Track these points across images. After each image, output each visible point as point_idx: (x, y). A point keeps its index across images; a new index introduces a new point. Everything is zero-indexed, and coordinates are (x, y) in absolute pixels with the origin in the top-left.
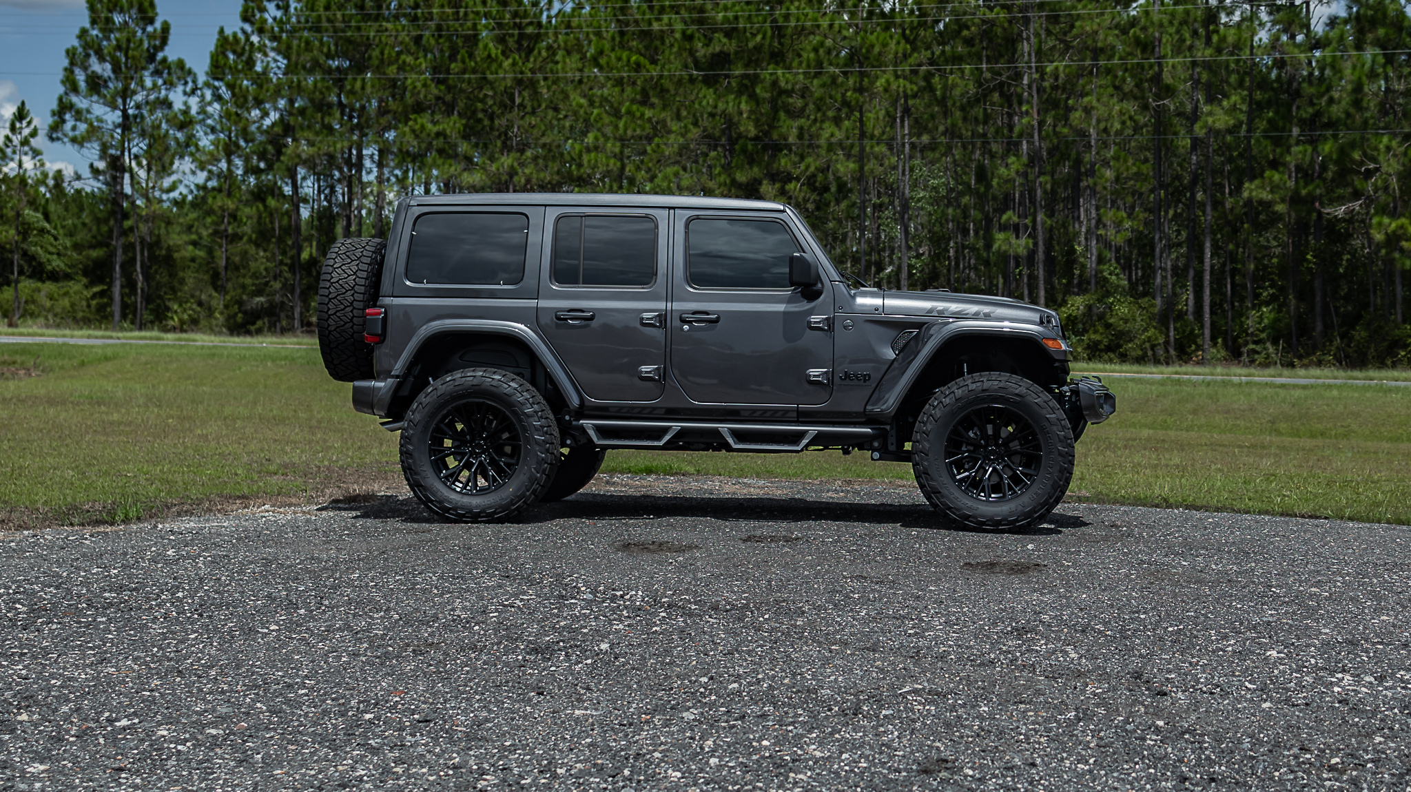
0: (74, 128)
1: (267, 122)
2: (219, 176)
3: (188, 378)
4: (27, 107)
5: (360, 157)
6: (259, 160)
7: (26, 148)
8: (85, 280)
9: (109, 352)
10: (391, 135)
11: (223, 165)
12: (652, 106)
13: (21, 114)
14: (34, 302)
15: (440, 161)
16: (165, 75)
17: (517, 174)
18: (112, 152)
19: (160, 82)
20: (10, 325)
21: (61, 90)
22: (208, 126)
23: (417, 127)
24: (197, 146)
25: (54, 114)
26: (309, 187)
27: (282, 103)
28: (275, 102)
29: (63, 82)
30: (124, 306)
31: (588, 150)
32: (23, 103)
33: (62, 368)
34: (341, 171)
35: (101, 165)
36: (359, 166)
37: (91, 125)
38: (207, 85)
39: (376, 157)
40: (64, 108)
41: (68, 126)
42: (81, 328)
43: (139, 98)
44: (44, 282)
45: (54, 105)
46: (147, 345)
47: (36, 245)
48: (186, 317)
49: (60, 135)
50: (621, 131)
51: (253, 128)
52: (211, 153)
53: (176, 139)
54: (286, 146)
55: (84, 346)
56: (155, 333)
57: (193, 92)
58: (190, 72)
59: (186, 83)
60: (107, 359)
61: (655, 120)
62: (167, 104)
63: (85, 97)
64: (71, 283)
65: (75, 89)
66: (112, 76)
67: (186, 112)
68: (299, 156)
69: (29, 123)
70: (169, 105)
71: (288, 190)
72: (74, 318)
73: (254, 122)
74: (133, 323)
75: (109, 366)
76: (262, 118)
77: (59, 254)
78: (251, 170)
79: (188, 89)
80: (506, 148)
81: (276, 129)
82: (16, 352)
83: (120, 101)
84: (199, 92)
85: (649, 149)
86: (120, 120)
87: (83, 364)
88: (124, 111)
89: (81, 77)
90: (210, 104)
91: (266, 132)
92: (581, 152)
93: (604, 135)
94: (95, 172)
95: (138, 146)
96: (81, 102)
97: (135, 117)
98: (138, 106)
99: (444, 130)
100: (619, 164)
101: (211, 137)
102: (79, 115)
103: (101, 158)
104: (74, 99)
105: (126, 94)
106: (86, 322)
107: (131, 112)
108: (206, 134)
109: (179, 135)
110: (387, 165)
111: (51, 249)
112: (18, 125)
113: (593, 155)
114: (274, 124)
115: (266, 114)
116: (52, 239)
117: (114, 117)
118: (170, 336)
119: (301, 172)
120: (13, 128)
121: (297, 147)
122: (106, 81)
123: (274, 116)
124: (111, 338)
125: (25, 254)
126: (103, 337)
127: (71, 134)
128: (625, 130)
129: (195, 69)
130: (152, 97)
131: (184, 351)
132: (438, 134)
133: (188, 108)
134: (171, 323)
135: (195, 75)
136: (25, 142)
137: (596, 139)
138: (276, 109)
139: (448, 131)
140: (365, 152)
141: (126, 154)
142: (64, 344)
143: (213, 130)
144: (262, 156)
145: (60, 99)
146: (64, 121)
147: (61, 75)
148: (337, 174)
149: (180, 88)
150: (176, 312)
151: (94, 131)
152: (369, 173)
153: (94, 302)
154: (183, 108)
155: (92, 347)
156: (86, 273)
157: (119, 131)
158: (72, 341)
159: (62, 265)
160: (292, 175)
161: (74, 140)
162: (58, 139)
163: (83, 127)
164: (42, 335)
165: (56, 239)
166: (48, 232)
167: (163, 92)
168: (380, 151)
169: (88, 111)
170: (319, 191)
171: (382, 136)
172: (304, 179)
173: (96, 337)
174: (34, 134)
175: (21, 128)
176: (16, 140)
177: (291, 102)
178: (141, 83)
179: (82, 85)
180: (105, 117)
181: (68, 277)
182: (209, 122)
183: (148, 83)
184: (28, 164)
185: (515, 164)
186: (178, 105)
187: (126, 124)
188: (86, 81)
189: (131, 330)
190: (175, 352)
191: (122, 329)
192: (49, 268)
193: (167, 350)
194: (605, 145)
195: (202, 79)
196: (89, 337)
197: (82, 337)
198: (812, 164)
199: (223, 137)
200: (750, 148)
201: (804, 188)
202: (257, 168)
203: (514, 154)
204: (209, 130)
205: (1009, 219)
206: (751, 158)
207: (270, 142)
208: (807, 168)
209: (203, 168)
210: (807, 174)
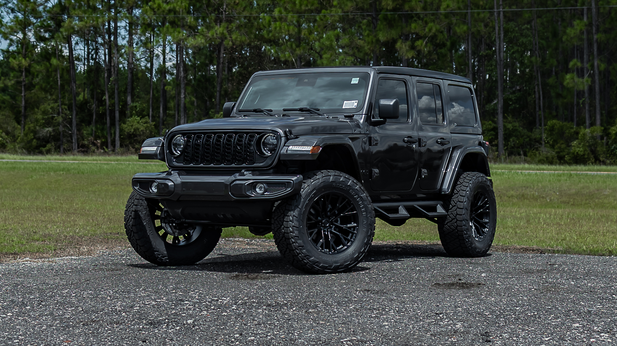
2: (18, 42)
5: (116, 28)
6: (45, 32)
10: (137, 12)
11: (20, 35)
15: (171, 30)
17: (226, 38)
22: (10, 8)
23: (155, 6)
26: (80, 50)
31: (275, 20)
34: (104, 38)
36: (116, 34)
39: (128, 28)
50: (298, 7)
51: (41, 8)
52: (11, 27)
54: (63, 21)
68: (73, 28)
71: (66, 52)
73: (41, 5)
78: (40, 39)
80: (218, 21)
81: (56, 9)
85: (318, 18)
91: (49, 12)
92: (269, 21)
93: (286, 9)
99: (174, 8)
100: (296, 30)
101: (12, 16)
108: (8, 13)
110: (136, 34)
113: (278, 23)
119: (75, 39)
121: (71, 22)
128: (301, 5)
132: (170, 11)
137: (280, 12)
139: (177, 8)
140: (119, 24)
143: (13, 10)
144: (47, 29)
148: (100, 40)
152: (123, 39)
160: (69, 42)
168: (131, 24)
170: (89, 53)
171: (131, 13)
172: (77, 43)
182: (10, 5)
185: (225, 32)
194: (287, 17)
198: (433, 27)
199: (20, 16)
200: (389, 16)
201: (429, 44)
202: (44, 37)
203: (224, 24)
204: (10, 11)
205: (575, 64)
206: (390, 24)
207: (52, 19)
208: (430, 30)
209: (6, 38)
210: (431, 34)
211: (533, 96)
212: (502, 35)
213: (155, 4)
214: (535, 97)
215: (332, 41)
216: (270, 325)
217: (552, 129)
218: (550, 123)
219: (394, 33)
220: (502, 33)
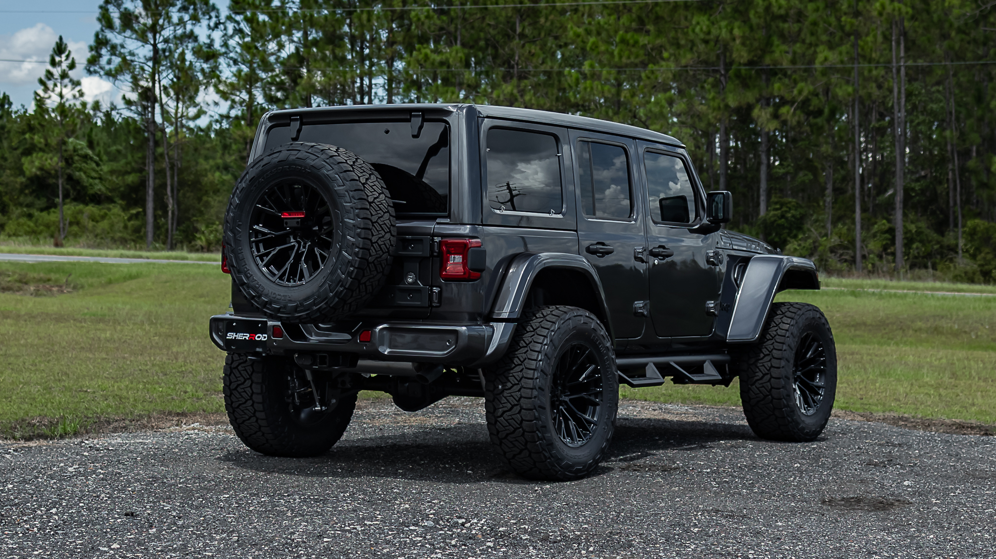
0: (109, 62)
1: (284, 54)
2: (241, 104)
3: (201, 296)
4: (65, 41)
5: (371, 86)
6: (278, 90)
7: (66, 81)
8: (123, 203)
9: (134, 271)
10: (399, 65)
11: (245, 96)
12: (648, 32)
13: (60, 48)
14: (78, 223)
16: (191, 11)
18: (143, 83)
19: (186, 17)
20: (57, 245)
21: (98, 26)
22: (231, 58)
23: (421, 57)
24: (218, 77)
25: (91, 49)
27: (297, 35)
28: (290, 35)
29: (99, 20)
30: (157, 227)
31: (585, 77)
32: (61, 38)
33: (91, 285)
35: (134, 96)
36: (371, 94)
37: (124, 59)
38: (229, 18)
39: (387, 87)
40: (100, 42)
41: (103, 61)
42: (118, 248)
43: (168, 32)
44: (87, 204)
45: (92, 41)
46: (168, 265)
47: (80, 170)
48: (212, 237)
49: (97, 68)
50: (616, 59)
51: (272, 59)
52: (232, 84)
53: (202, 70)
54: (300, 76)
55: (112, 265)
56: (185, 254)
57: (217, 25)
58: (214, 8)
59: (210, 18)
60: (131, 277)
61: (649, 46)
62: (192, 37)
63: (119, 33)
64: (111, 206)
65: (110, 25)
66: (143, 13)
67: (210, 45)
68: (314, 86)
69: (68, 56)
70: (196, 39)
72: (113, 238)
73: (272, 54)
74: (164, 243)
75: (133, 284)
76: (279, 50)
77: (100, 179)
78: (271, 99)
79: (212, 24)
80: (508, 77)
81: (292, 61)
82: (50, 271)
83: (150, 35)
84: (222, 27)
85: (643, 75)
86: (151, 54)
87: (110, 282)
88: (155, 45)
89: (115, 14)
90: (232, 37)
91: (282, 63)
92: (577, 80)
93: (600, 62)
94: (129, 103)
95: (167, 78)
96: (114, 38)
97: (164, 50)
98: (166, 41)
99: (447, 59)
100: (613, 90)
101: (234, 69)
102: (113, 49)
103: (133, 90)
104: (110, 35)
105: (154, 29)
106: (123, 242)
107: (160, 46)
108: (229, 65)
109: (205, 66)
110: (398, 94)
111: (94, 174)
112: (57, 59)
113: (588, 82)
114: (289, 57)
115: (281, 46)
116: (94, 165)
117: (146, 51)
118: (194, 255)
119: (316, 101)
120: (53, 63)
121: (312, 78)
122: (137, 17)
123: (289, 49)
124: (141, 257)
125: (70, 178)
126: (134, 257)
127: (107, 67)
128: (621, 57)
129: (218, 6)
130: (180, 32)
131: (201, 270)
132: (442, 64)
133: (212, 41)
134: (199, 243)
135: (218, 11)
136: (64, 76)
137: (592, 66)
138: (293, 41)
139: (451, 61)
140: (373, 82)
141: (157, 85)
142: (97, 263)
143: (235, 62)
144: (280, 86)
145: (97, 35)
146: (100, 56)
147: (97, 13)
149: (204, 22)
150: (203, 233)
151: (126, 65)
152: (381, 101)
153: (130, 224)
154: (208, 41)
155: (119, 266)
156: (123, 197)
157: (150, 64)
158: (103, 260)
159: (103, 189)
160: (308, 105)
161: (109, 74)
162: (96, 72)
163: (117, 60)
164: (80, 254)
165: (98, 165)
166: (91, 158)
167: (189, 27)
168: (390, 81)
169: (122, 46)
171: (391, 66)
173: (128, 257)
174: (72, 66)
175: (61, 62)
176: (56, 72)
177: (306, 35)
178: (169, 18)
179: (117, 22)
180: (136, 52)
181: (110, 200)
182: (232, 55)
183: (175, 19)
184: (68, 92)
185: (515, 91)
186: (203, 39)
187: (156, 58)
188: (120, 18)
189: (163, 249)
190: (193, 271)
191: (156, 249)
192: (91, 192)
193: (187, 270)
194: (601, 72)
195: (224, 12)
196: (122, 256)
197: (115, 256)
198: (805, 88)
199: (245, 69)
200: (743, 72)
201: (798, 112)
202: (276, 97)
203: (515, 81)
204: (231, 62)
206: (745, 83)
207: (285, 73)
208: (800, 92)
209: (226, 99)
210: (801, 98)
211: (946, 186)
213: (421, 53)
214: (948, 187)
215: (662, 107)
217: (973, 233)
218: (970, 223)
219: (750, 96)
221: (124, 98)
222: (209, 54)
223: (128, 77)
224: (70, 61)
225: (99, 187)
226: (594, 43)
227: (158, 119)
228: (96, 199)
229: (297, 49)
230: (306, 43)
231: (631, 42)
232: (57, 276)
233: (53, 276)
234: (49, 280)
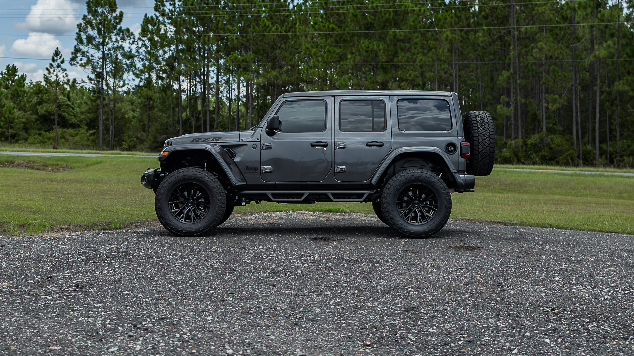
0: (81, 60)
1: (166, 56)
2: (145, 80)
3: (133, 171)
4: (59, 50)
5: (208, 71)
6: (163, 73)
7: (60, 69)
8: (86, 127)
9: (99, 160)
10: (222, 61)
11: (147, 76)
12: (340, 47)
13: (57, 53)
14: (64, 137)
15: (243, 73)
16: (121, 35)
17: (278, 78)
18: (98, 70)
19: (119, 38)
20: (54, 148)
21: (75, 43)
22: (140, 58)
23: (233, 57)
24: (135, 67)
25: (72, 53)
26: (185, 85)
27: (173, 47)
28: (170, 47)
29: (76, 39)
30: (104, 139)
31: (311, 67)
32: (57, 48)
33: (79, 167)
34: (200, 78)
35: (93, 76)
36: (208, 75)
37: (88, 58)
38: (139, 39)
39: (216, 72)
40: (77, 50)
41: (78, 59)
42: (85, 149)
43: (110, 45)
44: (68, 129)
45: (73, 50)
46: (115, 157)
47: (64, 112)
48: (131, 144)
49: (75, 63)
50: (326, 59)
51: (160, 59)
52: (141, 70)
53: (126, 64)
54: (174, 67)
55: (88, 157)
56: (118, 152)
57: (133, 42)
58: (132, 34)
59: (130, 39)
60: (98, 163)
61: (341, 53)
62: (122, 47)
63: (86, 46)
64: (80, 129)
65: (81, 42)
66: (98, 36)
67: (130, 52)
68: (181, 71)
69: (60, 57)
70: (123, 49)
71: (176, 87)
72: (82, 145)
73: (161, 56)
74: (107, 147)
75: (99, 166)
76: (164, 54)
77: (74, 116)
78: (159, 77)
79: (131, 42)
80: (274, 67)
81: (171, 59)
82: (58, 160)
83: (101, 47)
84: (136, 43)
85: (338, 66)
86: (102, 56)
87: (87, 166)
88: (103, 52)
89: (84, 37)
90: (140, 48)
91: (165, 60)
92: (307, 68)
93: (318, 61)
94: (91, 79)
95: (109, 67)
96: (83, 48)
97: (108, 54)
98: (109, 50)
99: (246, 59)
101: (142, 63)
102: (83, 54)
103: (92, 73)
104: (81, 47)
105: (103, 44)
106: (87, 147)
107: (106, 52)
108: (139, 61)
109: (128, 62)
110: (221, 75)
111: (71, 114)
112: (55, 58)
114: (170, 57)
115: (165, 52)
116: (71, 109)
117: (100, 54)
118: (125, 152)
119: (182, 78)
120: (53, 60)
121: (180, 68)
122: (94, 38)
123: (169, 54)
124: (99, 153)
125: (60, 116)
126: (95, 153)
127: (80, 62)
129: (134, 33)
130: (115, 45)
131: (131, 159)
132: (243, 61)
133: (131, 49)
134: (124, 146)
135: (134, 35)
136: (59, 66)
137: (314, 62)
138: (170, 50)
139: (248, 60)
140: (210, 69)
141: (104, 71)
142: (79, 157)
143: (142, 60)
144: (165, 71)
145: (75, 47)
146: (77, 57)
147: (75, 36)
148: (198, 79)
149: (128, 41)
150: (126, 142)
151: (89, 61)
152: (212, 78)
153: (90, 138)
154: (129, 50)
155: (91, 158)
156: (87, 125)
157: (101, 60)
158: (83, 155)
159: (76, 121)
160: (178, 80)
161: (81, 65)
162: (74, 64)
163: (85, 59)
164: (69, 153)
165: (73, 109)
166: (70, 106)
167: (120, 43)
168: (217, 69)
169: (88, 52)
170: (190, 87)
171: (218, 62)
172: (183, 81)
173: (92, 153)
174: (63, 62)
175: (57, 60)
176: (55, 64)
177: (177, 47)
178: (110, 38)
179: (85, 41)
180: (94, 55)
181: (79, 126)
182: (141, 56)
183: (114, 39)
184: (61, 75)
185: (278, 74)
186: (127, 49)
187: (104, 58)
188: (86, 39)
189: (107, 150)
190: (128, 160)
191: (103, 150)
192: (70, 122)
193: (124, 159)
194: (318, 65)
195: (137, 36)
196: (89, 153)
197: (86, 153)
198: (412, 74)
199: (147, 63)
200: (384, 66)
201: (409, 85)
202: (162, 77)
203: (277, 70)
204: (141, 60)
205: (503, 99)
206: (385, 70)
207: (167, 65)
208: (410, 76)
209: (138, 77)
210: (410, 79)
212: (458, 79)
215: (346, 81)
216: (353, 275)
219: (387, 77)
220: (457, 78)
221: (88, 77)
222: (129, 56)
223: (90, 67)
224: (62, 59)
225: (74, 120)
226: (314, 52)
227: (105, 88)
228: (73, 126)
229: (173, 54)
230: (178, 51)
231: (332, 51)
232: (62, 163)
233: (60, 163)
234: (58, 165)
